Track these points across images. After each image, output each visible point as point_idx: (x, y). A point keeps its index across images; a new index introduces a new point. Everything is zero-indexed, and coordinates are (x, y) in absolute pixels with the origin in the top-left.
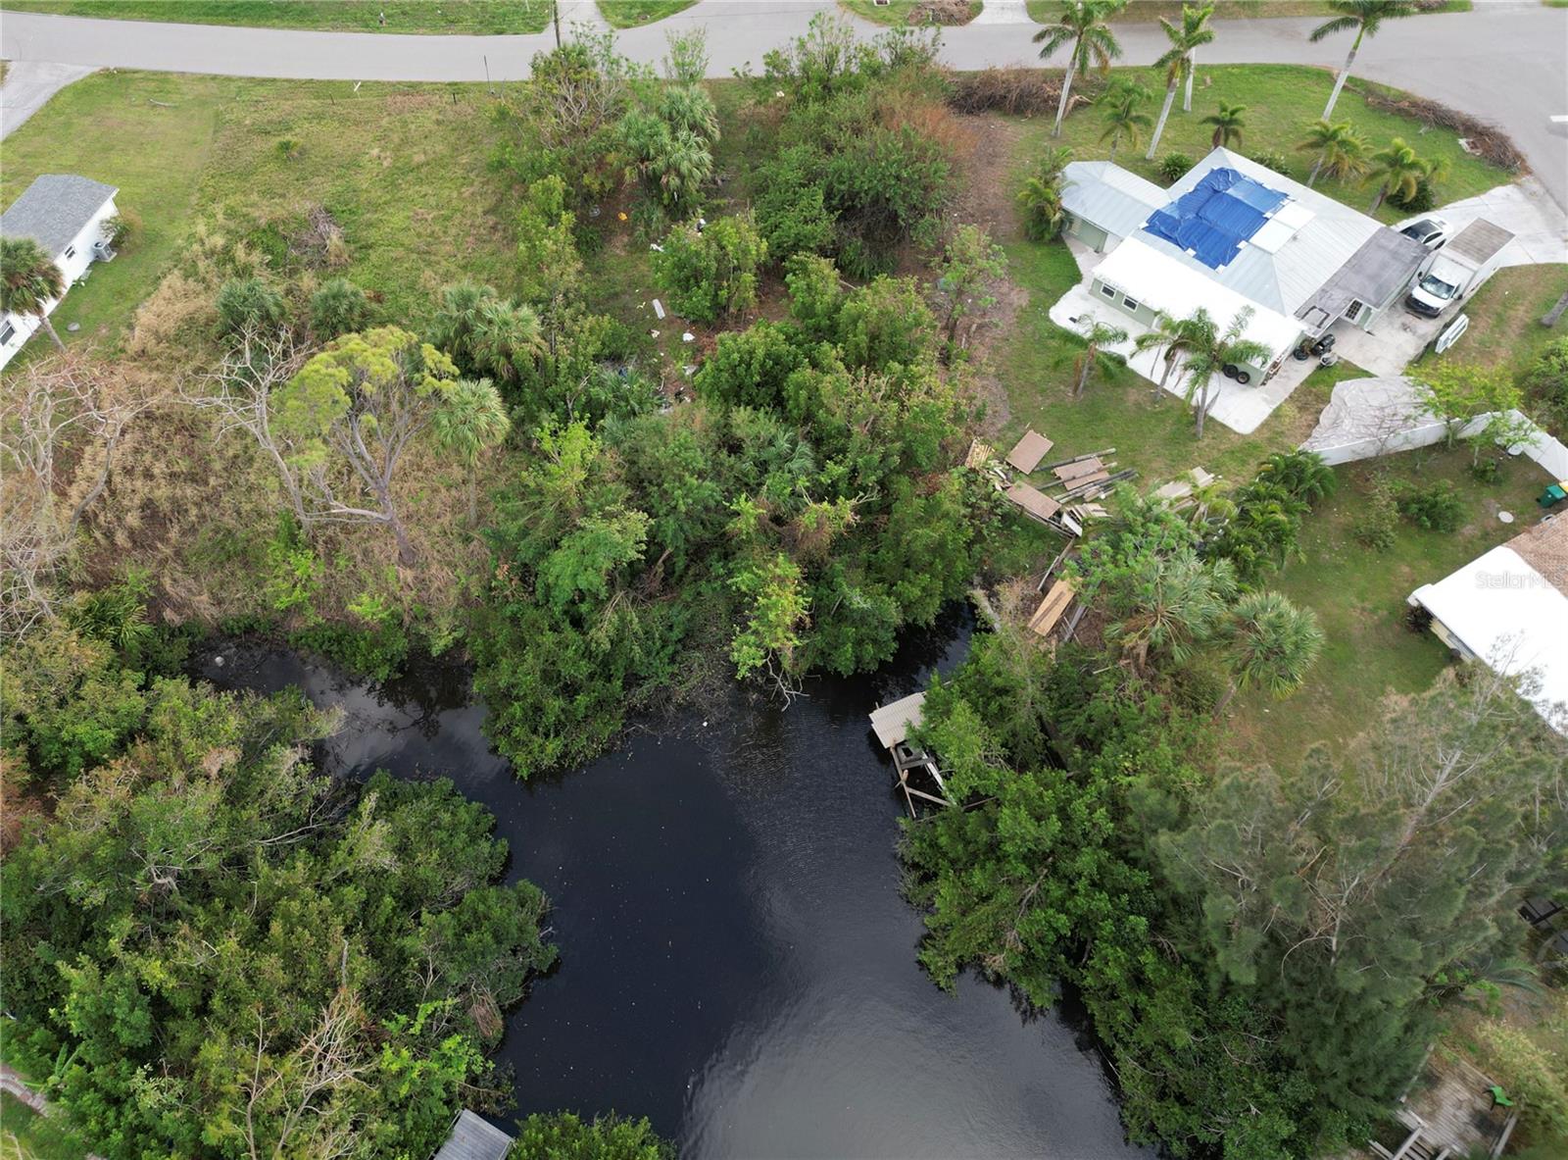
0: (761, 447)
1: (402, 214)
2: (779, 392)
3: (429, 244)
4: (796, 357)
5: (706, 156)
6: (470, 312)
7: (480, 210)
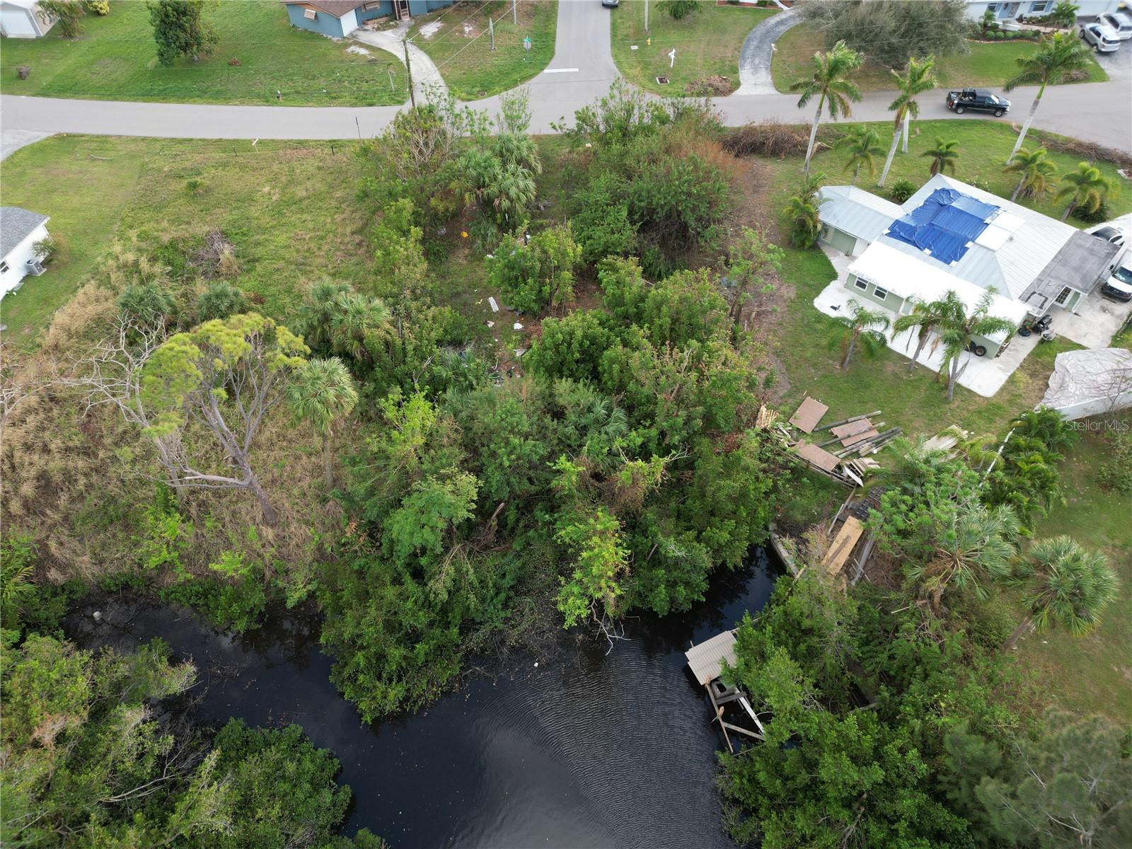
0: (581, 414)
1: (285, 236)
2: (595, 368)
3: (305, 258)
4: (608, 338)
5: (531, 185)
6: (329, 304)
7: (349, 230)
